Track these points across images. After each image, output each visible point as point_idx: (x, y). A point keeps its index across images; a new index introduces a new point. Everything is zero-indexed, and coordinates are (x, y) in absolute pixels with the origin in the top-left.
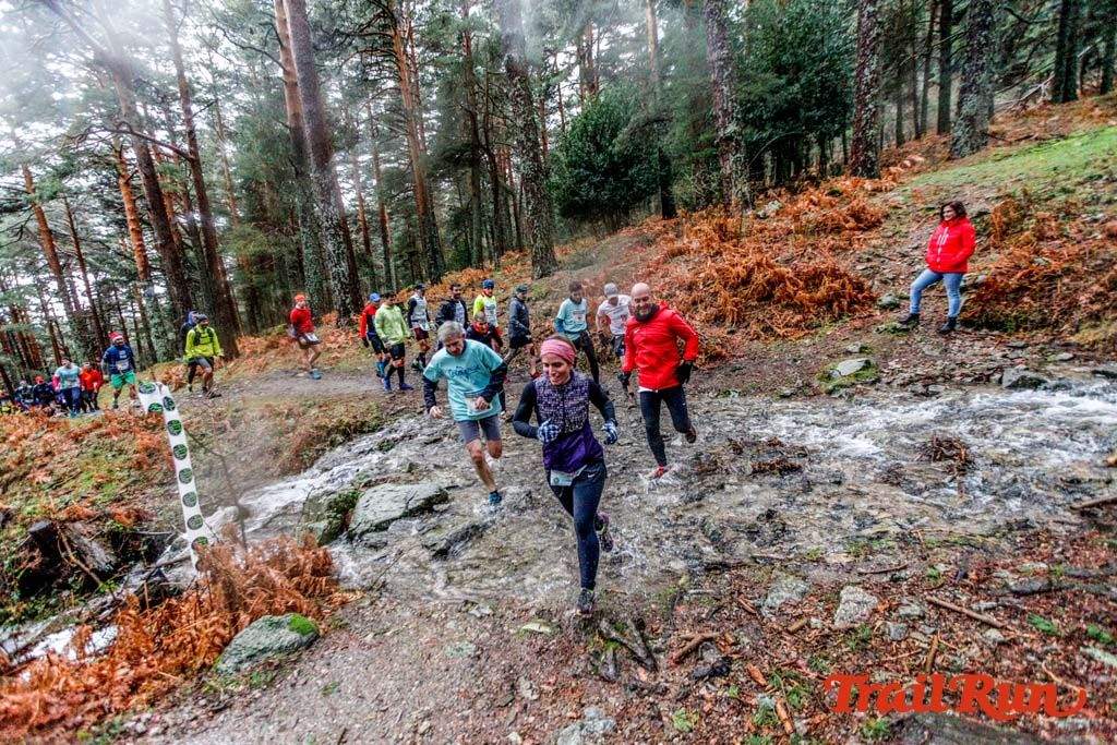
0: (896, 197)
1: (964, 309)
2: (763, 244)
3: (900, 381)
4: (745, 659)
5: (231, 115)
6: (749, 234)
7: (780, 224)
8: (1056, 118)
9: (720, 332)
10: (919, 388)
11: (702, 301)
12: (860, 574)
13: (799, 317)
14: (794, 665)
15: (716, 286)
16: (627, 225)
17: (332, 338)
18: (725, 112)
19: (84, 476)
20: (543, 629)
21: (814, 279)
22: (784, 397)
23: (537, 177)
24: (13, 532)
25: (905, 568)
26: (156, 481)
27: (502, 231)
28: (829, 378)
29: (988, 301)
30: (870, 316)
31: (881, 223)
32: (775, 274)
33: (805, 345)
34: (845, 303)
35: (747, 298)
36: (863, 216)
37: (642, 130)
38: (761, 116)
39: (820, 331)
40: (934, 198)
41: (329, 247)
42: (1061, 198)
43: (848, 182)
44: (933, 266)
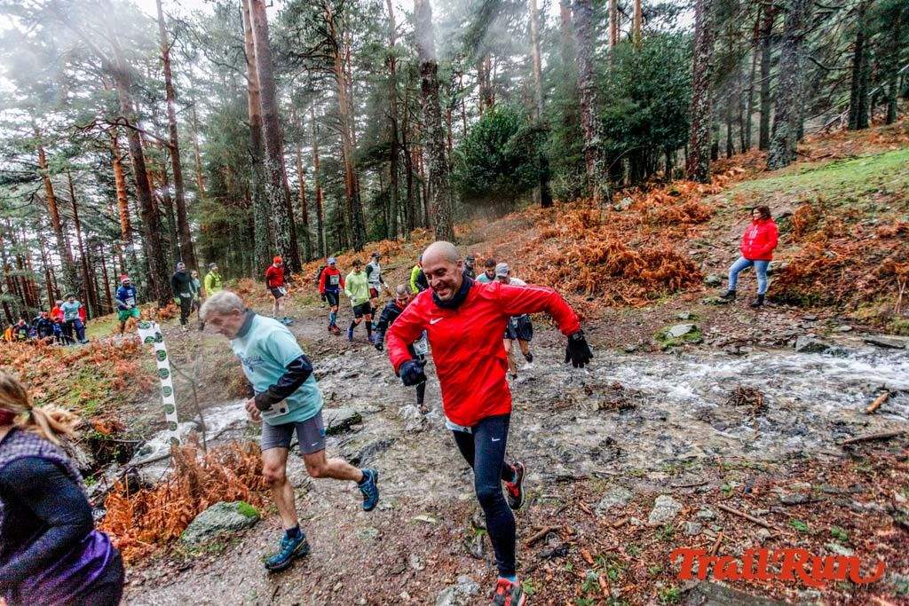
0: (722, 199)
2: (618, 232)
3: (719, 343)
4: (580, 545)
5: (203, 113)
6: (607, 223)
7: (631, 216)
8: (850, 142)
9: (581, 299)
10: (733, 348)
11: (568, 274)
12: (673, 487)
13: (643, 290)
14: (615, 550)
15: (579, 263)
16: (513, 211)
18: (591, 128)
19: (72, 393)
20: (430, 520)
21: (655, 260)
22: (629, 352)
23: (442, 172)
25: (706, 484)
26: (129, 400)
27: (413, 211)
28: (664, 338)
29: (789, 283)
30: (698, 291)
31: (710, 218)
32: (626, 255)
33: (647, 312)
34: (679, 280)
35: (603, 273)
36: (696, 213)
37: (527, 137)
38: (620, 130)
39: (659, 301)
40: (751, 200)
41: (277, 220)
42: (848, 205)
43: (684, 186)
44: (746, 254)
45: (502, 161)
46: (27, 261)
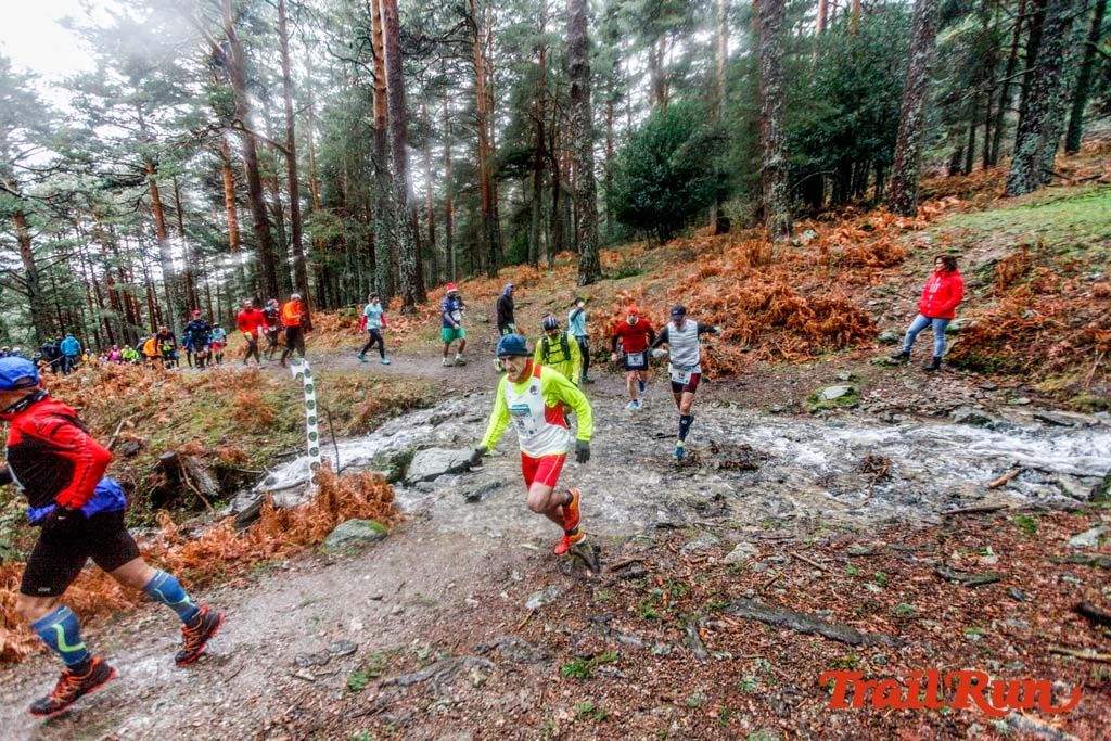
0: (924, 237)
1: (952, 350)
2: (790, 272)
3: (875, 409)
6: (779, 261)
7: (811, 254)
9: (735, 350)
10: (887, 417)
11: (723, 321)
13: (805, 343)
15: (738, 309)
17: (397, 324)
18: (772, 143)
19: (195, 421)
21: (823, 311)
22: (773, 412)
23: (589, 194)
24: (145, 458)
26: (250, 430)
28: (816, 400)
29: (974, 345)
30: (869, 348)
31: (903, 261)
32: (790, 303)
33: (806, 368)
34: (848, 334)
35: (763, 322)
36: (886, 255)
37: (700, 146)
38: (818, 141)
39: (822, 358)
40: (960, 240)
41: (402, 242)
42: (1074, 253)
43: (880, 219)
44: (923, 311)
45: (669, 174)
46: (128, 273)
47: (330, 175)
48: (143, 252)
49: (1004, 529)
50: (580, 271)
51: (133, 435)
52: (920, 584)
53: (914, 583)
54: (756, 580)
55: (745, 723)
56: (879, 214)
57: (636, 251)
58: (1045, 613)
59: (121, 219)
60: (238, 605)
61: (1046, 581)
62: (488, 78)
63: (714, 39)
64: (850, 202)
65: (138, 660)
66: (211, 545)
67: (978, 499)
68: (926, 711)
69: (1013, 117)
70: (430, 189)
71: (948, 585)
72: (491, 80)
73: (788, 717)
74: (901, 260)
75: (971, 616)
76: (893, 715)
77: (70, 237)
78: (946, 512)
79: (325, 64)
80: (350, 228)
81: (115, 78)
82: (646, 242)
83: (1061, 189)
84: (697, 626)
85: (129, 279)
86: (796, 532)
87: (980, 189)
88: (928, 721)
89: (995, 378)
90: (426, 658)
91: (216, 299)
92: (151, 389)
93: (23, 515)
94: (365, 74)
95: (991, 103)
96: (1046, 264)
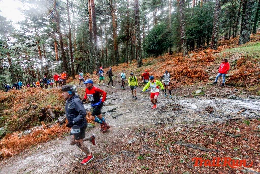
0: (219, 55)
1: (227, 81)
2: (187, 63)
3: (209, 95)
5: (76, 27)
6: (185, 61)
7: (192, 59)
9: (175, 82)
10: (212, 97)
13: (192, 80)
15: (175, 72)
17: (95, 77)
18: (183, 33)
19: (49, 100)
21: (196, 72)
24: (38, 109)
28: (194, 93)
29: (232, 80)
30: (207, 81)
32: (188, 71)
33: (192, 86)
34: (202, 78)
35: (181, 75)
36: (210, 59)
37: (165, 34)
38: (193, 33)
39: (196, 83)
40: (228, 55)
41: (96, 58)
42: (256, 58)
43: (209, 51)
44: (220, 72)
45: (158, 41)
46: (33, 66)
47: (79, 43)
48: (36, 62)
49: (242, 124)
50: (138, 64)
51: (35, 104)
52: (222, 137)
53: (220, 137)
54: (182, 136)
55: (182, 170)
56: (208, 49)
57: (151, 59)
58: (253, 144)
59: (31, 54)
60: (61, 143)
61: (253, 136)
62: (115, 19)
63: (168, 9)
64: (201, 47)
65: (38, 156)
66: (54, 129)
67: (235, 116)
68: (225, 167)
69: (240, 26)
70: (102, 46)
71: (229, 137)
72: (116, 20)
73: (192, 169)
74: (214, 60)
75: (235, 144)
76: (217, 168)
77: (20, 58)
78: (227, 120)
79: (78, 17)
80: (84, 55)
81: (30, 21)
82: (153, 57)
83: (252, 42)
84: (169, 147)
85: (33, 68)
86: (191, 125)
87: (232, 43)
88: (226, 170)
89: (238, 88)
90: (105, 155)
91: (53, 72)
92: (39, 93)
93: (10, 123)
94: (87, 19)
95: (234, 22)
96: (249, 60)
